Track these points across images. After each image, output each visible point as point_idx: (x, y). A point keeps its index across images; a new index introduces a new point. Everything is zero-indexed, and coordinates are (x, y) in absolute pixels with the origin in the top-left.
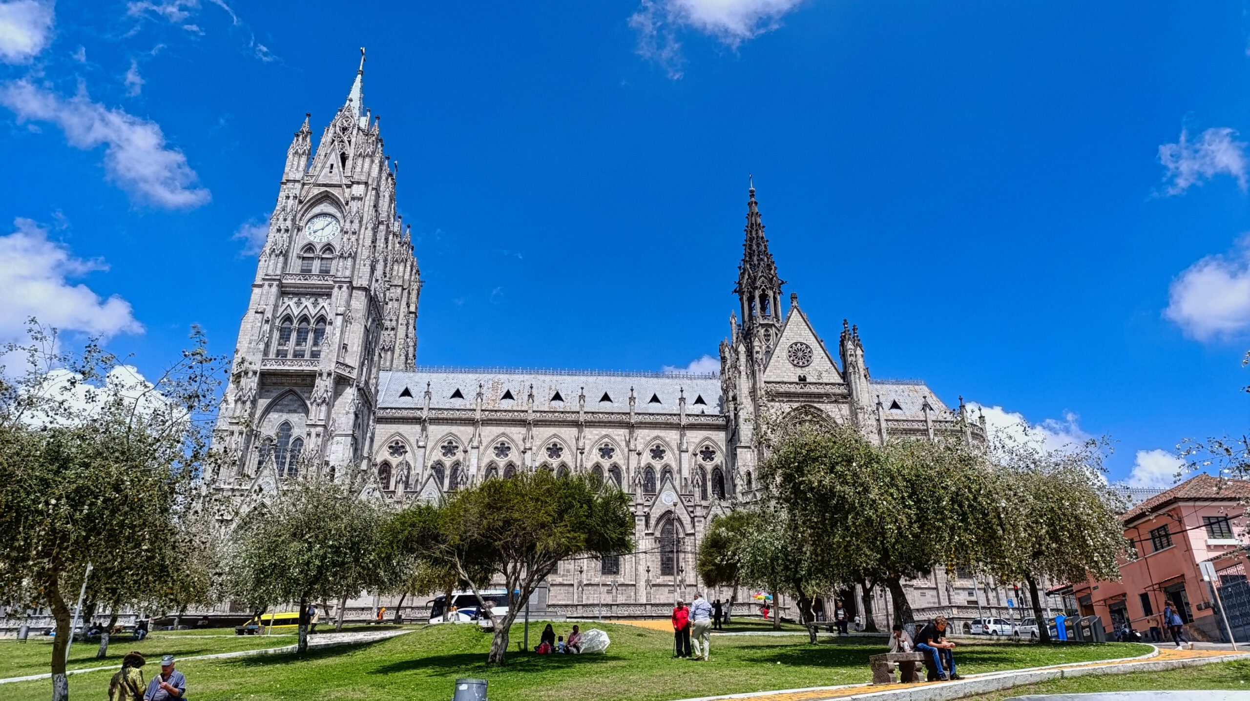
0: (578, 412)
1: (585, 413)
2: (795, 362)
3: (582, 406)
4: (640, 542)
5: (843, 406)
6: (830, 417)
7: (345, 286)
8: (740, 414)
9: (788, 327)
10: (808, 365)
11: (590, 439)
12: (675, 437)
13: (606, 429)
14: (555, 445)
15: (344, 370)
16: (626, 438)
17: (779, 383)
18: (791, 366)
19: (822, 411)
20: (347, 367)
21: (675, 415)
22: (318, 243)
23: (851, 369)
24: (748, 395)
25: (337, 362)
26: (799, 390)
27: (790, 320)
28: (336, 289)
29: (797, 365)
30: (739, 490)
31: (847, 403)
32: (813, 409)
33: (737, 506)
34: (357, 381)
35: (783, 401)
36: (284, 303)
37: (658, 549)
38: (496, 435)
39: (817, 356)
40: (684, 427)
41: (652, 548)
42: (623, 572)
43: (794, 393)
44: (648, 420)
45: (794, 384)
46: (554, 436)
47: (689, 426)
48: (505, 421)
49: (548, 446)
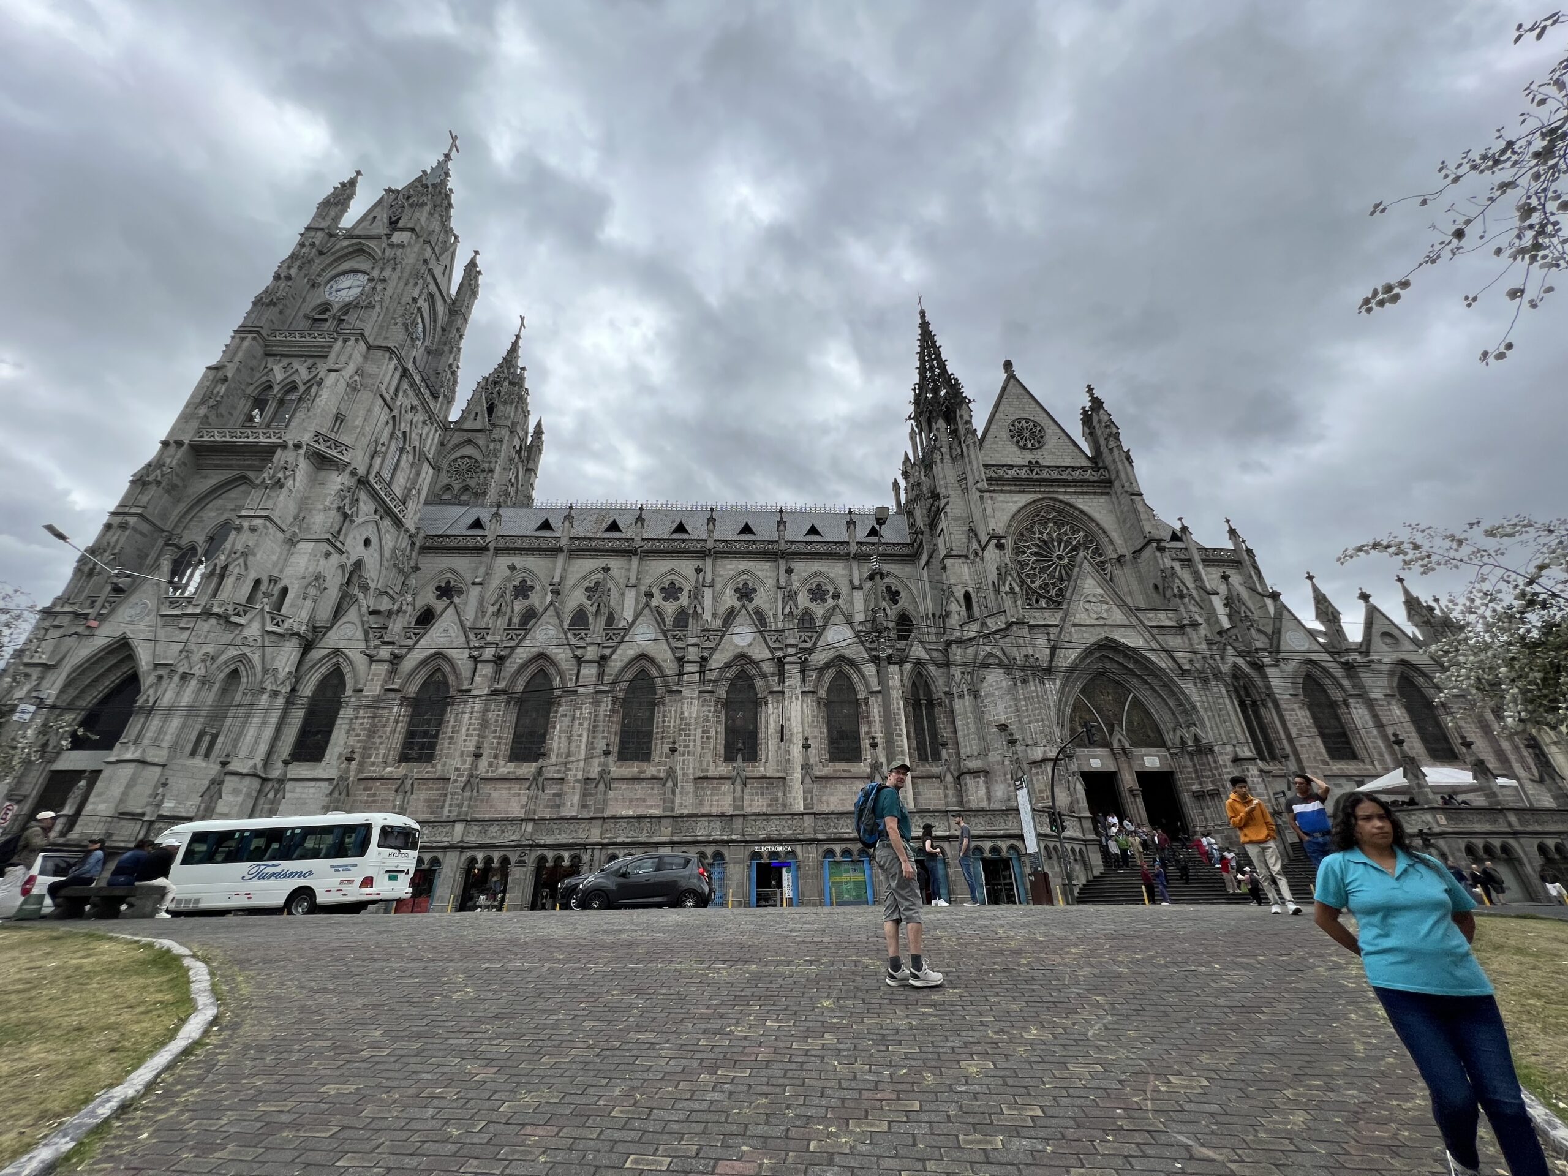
0: (706, 540)
1: (715, 541)
4: (793, 705)
5: (1103, 499)
6: (1085, 514)
7: (353, 338)
8: (948, 509)
9: (1004, 400)
10: (1040, 448)
11: (722, 576)
12: (843, 572)
13: (745, 563)
14: (672, 584)
15: (330, 447)
16: (774, 574)
17: (1003, 466)
18: (1015, 449)
19: (1071, 506)
20: (337, 444)
21: (842, 543)
22: (338, 302)
23: (1112, 444)
24: (957, 485)
25: (317, 434)
26: (1033, 476)
27: (1007, 391)
28: (339, 343)
29: (1024, 448)
30: (954, 621)
31: (1108, 493)
32: (1057, 504)
33: (954, 646)
34: (353, 466)
35: (1011, 492)
36: (266, 367)
37: (823, 717)
38: (588, 570)
39: (1051, 436)
40: (854, 558)
41: (814, 716)
42: (763, 757)
43: (1027, 480)
44: (805, 550)
45: (1025, 469)
46: (672, 571)
47: (862, 558)
48: (602, 551)
49: (662, 586)
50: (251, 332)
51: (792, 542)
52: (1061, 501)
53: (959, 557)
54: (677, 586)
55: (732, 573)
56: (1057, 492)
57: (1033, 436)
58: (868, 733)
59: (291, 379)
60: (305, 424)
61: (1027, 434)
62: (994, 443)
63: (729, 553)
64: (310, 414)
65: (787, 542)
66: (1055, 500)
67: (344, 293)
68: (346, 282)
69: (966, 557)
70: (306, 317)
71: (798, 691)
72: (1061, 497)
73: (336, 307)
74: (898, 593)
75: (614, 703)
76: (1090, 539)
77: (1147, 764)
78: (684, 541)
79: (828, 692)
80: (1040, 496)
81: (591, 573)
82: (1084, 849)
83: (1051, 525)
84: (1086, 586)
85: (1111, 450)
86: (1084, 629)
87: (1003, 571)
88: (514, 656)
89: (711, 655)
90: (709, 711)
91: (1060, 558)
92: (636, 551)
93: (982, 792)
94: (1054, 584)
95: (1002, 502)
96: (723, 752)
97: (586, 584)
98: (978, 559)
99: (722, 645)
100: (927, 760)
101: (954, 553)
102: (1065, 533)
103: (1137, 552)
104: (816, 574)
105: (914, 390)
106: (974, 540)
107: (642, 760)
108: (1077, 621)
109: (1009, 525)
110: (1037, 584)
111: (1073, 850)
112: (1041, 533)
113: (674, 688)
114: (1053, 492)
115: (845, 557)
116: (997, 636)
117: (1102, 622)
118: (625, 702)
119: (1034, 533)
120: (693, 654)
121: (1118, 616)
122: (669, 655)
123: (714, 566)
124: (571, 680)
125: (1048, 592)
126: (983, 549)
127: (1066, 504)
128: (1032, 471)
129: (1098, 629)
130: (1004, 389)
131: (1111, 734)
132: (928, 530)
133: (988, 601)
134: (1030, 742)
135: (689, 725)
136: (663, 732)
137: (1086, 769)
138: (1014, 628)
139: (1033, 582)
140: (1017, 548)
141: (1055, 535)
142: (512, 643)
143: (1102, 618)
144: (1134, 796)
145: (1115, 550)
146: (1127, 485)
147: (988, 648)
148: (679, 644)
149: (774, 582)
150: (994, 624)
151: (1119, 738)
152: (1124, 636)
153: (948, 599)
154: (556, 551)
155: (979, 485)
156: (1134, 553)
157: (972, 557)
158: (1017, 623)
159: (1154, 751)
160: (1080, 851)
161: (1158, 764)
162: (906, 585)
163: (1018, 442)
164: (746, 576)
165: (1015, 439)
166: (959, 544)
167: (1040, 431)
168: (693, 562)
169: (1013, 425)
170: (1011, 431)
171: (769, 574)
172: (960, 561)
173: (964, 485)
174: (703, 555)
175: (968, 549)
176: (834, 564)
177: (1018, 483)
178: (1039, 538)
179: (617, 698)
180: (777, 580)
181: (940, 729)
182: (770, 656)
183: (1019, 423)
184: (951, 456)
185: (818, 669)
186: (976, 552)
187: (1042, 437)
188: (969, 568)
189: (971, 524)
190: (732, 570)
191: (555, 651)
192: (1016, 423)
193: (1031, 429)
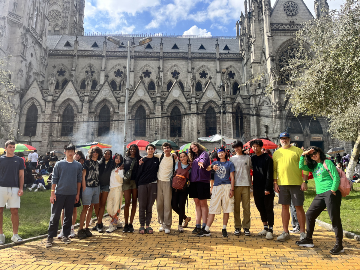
0: (160, 52)
1: (163, 52)
2: (288, 13)
3: (161, 49)
4: (194, 118)
10: (295, 15)
11: (166, 67)
12: (213, 66)
13: (175, 62)
14: (147, 71)
15: (14, 18)
16: (186, 67)
17: (279, 24)
18: (285, 15)
20: (17, 16)
21: (213, 54)
24: (259, 33)
25: (10, 13)
26: (291, 28)
29: (289, 15)
30: (253, 88)
33: (252, 98)
34: (24, 25)
35: (281, 35)
37: (204, 122)
38: (115, 65)
39: (301, 8)
40: (219, 60)
41: (201, 122)
42: (184, 136)
43: (288, 30)
44: (199, 56)
45: (288, 25)
46: (147, 65)
47: (221, 60)
48: (119, 57)
49: (143, 71)
51: (194, 53)
53: (258, 63)
54: (149, 71)
55: (170, 66)
57: (293, 10)
58: (219, 128)
60: (4, 8)
61: (291, 9)
63: (169, 58)
65: (192, 53)
69: (260, 63)
74: (234, 74)
77: (315, 139)
78: (151, 53)
79: (206, 114)
81: (116, 66)
88: (95, 100)
89: (165, 100)
90: (165, 120)
92: (133, 57)
95: (277, 40)
96: (170, 134)
97: (114, 70)
98: (264, 64)
99: (168, 97)
100: (239, 137)
101: (255, 61)
104: (203, 66)
106: (264, 56)
107: (143, 136)
109: (278, 50)
112: (290, 53)
113: (152, 112)
115: (215, 59)
118: (135, 117)
119: (288, 53)
120: (158, 100)
122: (150, 100)
123: (163, 63)
124: (116, 109)
126: (266, 60)
128: (290, 26)
131: (304, 129)
132: (247, 49)
133: (266, 81)
134: (274, 131)
135: (158, 125)
136: (149, 127)
140: (280, 59)
142: (94, 95)
147: (264, 98)
148: (153, 96)
149: (187, 70)
151: (307, 130)
154: (101, 57)
155: (268, 34)
157: (262, 63)
158: (275, 90)
159: (318, 134)
162: (238, 71)
163: (287, 12)
164: (175, 67)
165: (286, 11)
166: (258, 58)
167: (296, 7)
168: (155, 62)
169: (286, 5)
170: (284, 7)
171: (184, 66)
172: (258, 65)
173: (262, 33)
174: (158, 58)
175: (261, 60)
176: (210, 62)
177: (284, 32)
178: (289, 55)
179: (133, 116)
180: (188, 69)
181: (245, 126)
182: (186, 101)
183: (288, 3)
184: (259, 20)
185: (203, 106)
186: (264, 62)
187: (297, 10)
188: (261, 67)
189: (263, 50)
190: (170, 65)
191: (109, 99)
192: (287, 4)
193: (293, 6)
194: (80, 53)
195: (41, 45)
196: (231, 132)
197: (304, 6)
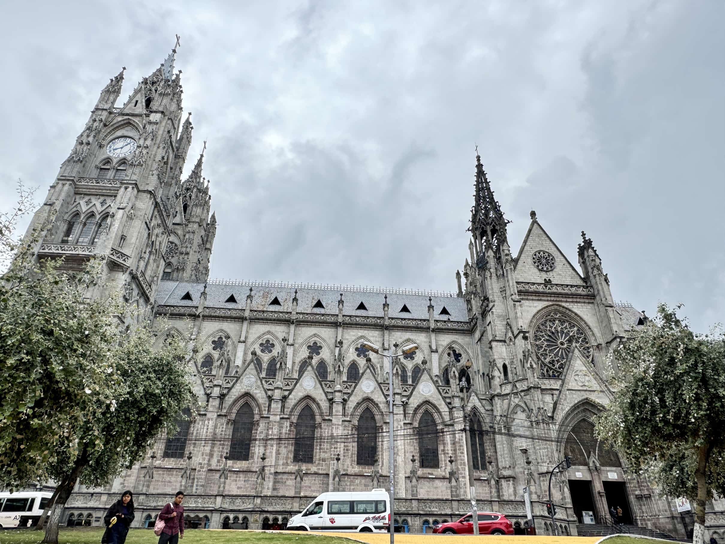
0: (337, 315)
1: (343, 316)
2: (540, 267)
3: (340, 310)
5: (590, 306)
6: (578, 316)
7: (131, 186)
8: (493, 310)
9: (530, 237)
10: (552, 270)
11: (347, 339)
12: (425, 340)
13: (362, 331)
14: (315, 343)
15: (118, 257)
16: (380, 339)
17: (528, 283)
18: (536, 270)
19: (570, 310)
20: (123, 255)
21: (424, 320)
22: (115, 158)
23: (596, 272)
24: (500, 294)
25: (113, 249)
26: (547, 291)
27: (532, 232)
28: (122, 189)
29: (541, 270)
30: (497, 382)
31: (593, 303)
32: (561, 309)
33: (496, 398)
34: (131, 269)
35: (533, 300)
36: (75, 202)
38: (262, 333)
39: (559, 261)
40: (433, 330)
41: (411, 439)
42: (380, 463)
43: (543, 293)
44: (400, 324)
45: (542, 285)
46: (315, 335)
47: (438, 331)
48: (271, 320)
49: (309, 344)
50: (68, 180)
51: (392, 319)
52: (563, 307)
53: (501, 341)
54: (319, 345)
55: (354, 338)
56: (561, 301)
57: (548, 263)
58: (443, 450)
59: (91, 210)
60: (106, 243)
61: (544, 261)
62: (523, 266)
63: (352, 324)
64: (108, 237)
65: (389, 318)
66: (560, 306)
67: (118, 151)
68: (120, 143)
69: (505, 341)
70: (97, 167)
71: (402, 423)
72: (563, 304)
73: (115, 161)
74: (460, 355)
75: (291, 426)
76: (580, 331)
77: (610, 477)
78: (323, 315)
79: (419, 424)
80: (551, 303)
81: (264, 334)
82: (567, 525)
83: (557, 322)
84: (576, 365)
85: (595, 276)
86: (574, 392)
87: (527, 354)
88: (230, 393)
89: (349, 397)
90: (348, 433)
91: (562, 344)
92: (293, 322)
93: (511, 490)
94: (558, 361)
95: (527, 306)
96: (356, 459)
97: (260, 341)
98: (511, 343)
99: (355, 391)
100: (478, 469)
101: (497, 338)
102: (566, 328)
103: (609, 343)
104: (409, 340)
105: (472, 211)
106: (510, 331)
107: (308, 462)
108: (570, 387)
109: (531, 322)
110: (548, 360)
111: (561, 526)
112: (551, 327)
113: (327, 418)
114: (559, 301)
115: (426, 329)
116: (522, 394)
117: (585, 388)
118: (297, 425)
119: (546, 327)
120: (338, 397)
121: (595, 385)
122: (323, 397)
123: (343, 332)
124: (265, 410)
125: (554, 365)
126: (515, 338)
127: (567, 309)
128: (546, 287)
129: (583, 393)
130: (530, 231)
131: (589, 457)
132: (481, 317)
133: (518, 371)
134: (539, 461)
136: (320, 445)
137: (573, 478)
138: (532, 390)
139: (545, 359)
140: (536, 336)
141: (559, 329)
142: (229, 386)
143: (585, 385)
144: (601, 496)
145: (596, 340)
146: (603, 299)
147: (517, 401)
148: (330, 390)
149: (381, 345)
150: (521, 386)
151: (594, 460)
152: (598, 398)
153: (493, 368)
154: (242, 319)
155: (513, 297)
156: (607, 343)
157: (508, 341)
158: (534, 388)
159: (614, 469)
160: (565, 527)
161: (616, 477)
162: (466, 350)
163: (538, 266)
164: (362, 340)
165: (536, 264)
166: (500, 333)
167: (552, 259)
168: (329, 330)
169: (535, 255)
170: (534, 258)
171: (377, 339)
172: (501, 344)
173: (504, 295)
174: (336, 325)
175: (506, 337)
176: (420, 334)
177: (537, 295)
178: (549, 330)
179: (292, 423)
180: (383, 344)
181: (487, 449)
182: (384, 400)
183: (539, 253)
184: (497, 275)
185: (413, 409)
186: (511, 339)
187: (553, 263)
188: (506, 348)
189: (508, 320)
190: (354, 336)
191: (255, 391)
192: (537, 254)
193: (546, 258)
194: (207, 312)
195: (148, 298)
196: (464, 460)
197: (562, 257)
